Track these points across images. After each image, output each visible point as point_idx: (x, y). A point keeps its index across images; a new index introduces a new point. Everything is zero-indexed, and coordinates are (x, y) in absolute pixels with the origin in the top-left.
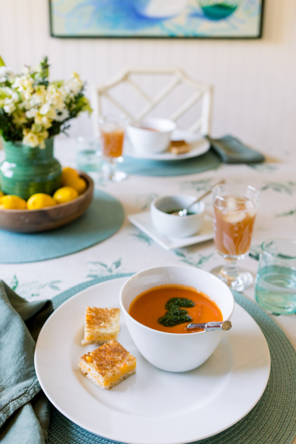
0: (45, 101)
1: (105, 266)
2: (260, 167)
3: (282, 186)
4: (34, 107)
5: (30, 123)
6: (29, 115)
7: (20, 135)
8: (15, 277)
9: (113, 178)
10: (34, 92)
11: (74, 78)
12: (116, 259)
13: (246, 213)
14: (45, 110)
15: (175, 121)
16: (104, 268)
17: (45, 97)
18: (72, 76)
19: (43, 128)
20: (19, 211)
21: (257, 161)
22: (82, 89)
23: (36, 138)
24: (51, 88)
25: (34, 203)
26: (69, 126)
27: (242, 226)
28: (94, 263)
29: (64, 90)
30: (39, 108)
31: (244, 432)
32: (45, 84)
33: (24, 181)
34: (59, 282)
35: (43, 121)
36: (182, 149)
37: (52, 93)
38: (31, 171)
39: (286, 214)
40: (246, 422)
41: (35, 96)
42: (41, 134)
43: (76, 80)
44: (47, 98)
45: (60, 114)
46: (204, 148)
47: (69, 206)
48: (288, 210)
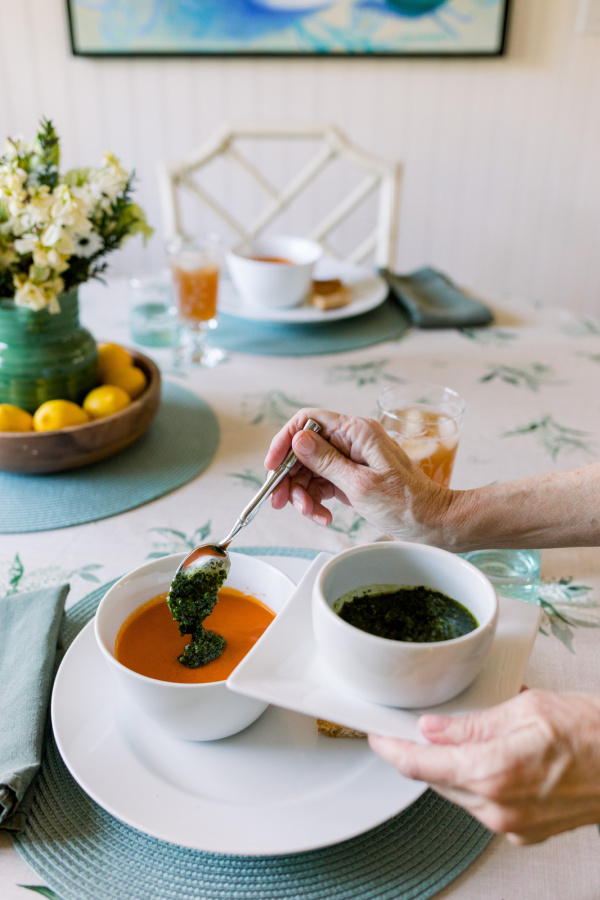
0: (51, 220)
1: (182, 536)
2: (482, 335)
3: (521, 374)
4: (30, 231)
5: (25, 263)
6: (21, 247)
7: (10, 287)
8: (17, 558)
9: (203, 360)
10: (28, 199)
11: (108, 166)
12: (202, 524)
13: (439, 443)
14: (52, 236)
15: (322, 240)
16: (180, 540)
17: (50, 209)
18: (104, 162)
19: (52, 271)
20: (18, 435)
21: (479, 322)
22: (127, 188)
23: (39, 292)
24: (61, 190)
25: (46, 420)
26: (105, 266)
27: (431, 466)
28: (161, 531)
29: (89, 191)
30: (40, 232)
31: (411, 826)
32: (50, 181)
33: (25, 376)
34: (98, 567)
35: (50, 260)
36: (335, 299)
37: (64, 202)
38: (38, 356)
39: (523, 431)
40: (416, 810)
41: (30, 207)
42: (49, 284)
43: (113, 170)
44: (54, 214)
45: (84, 242)
46: (376, 296)
47: (113, 423)
48: (527, 422)
